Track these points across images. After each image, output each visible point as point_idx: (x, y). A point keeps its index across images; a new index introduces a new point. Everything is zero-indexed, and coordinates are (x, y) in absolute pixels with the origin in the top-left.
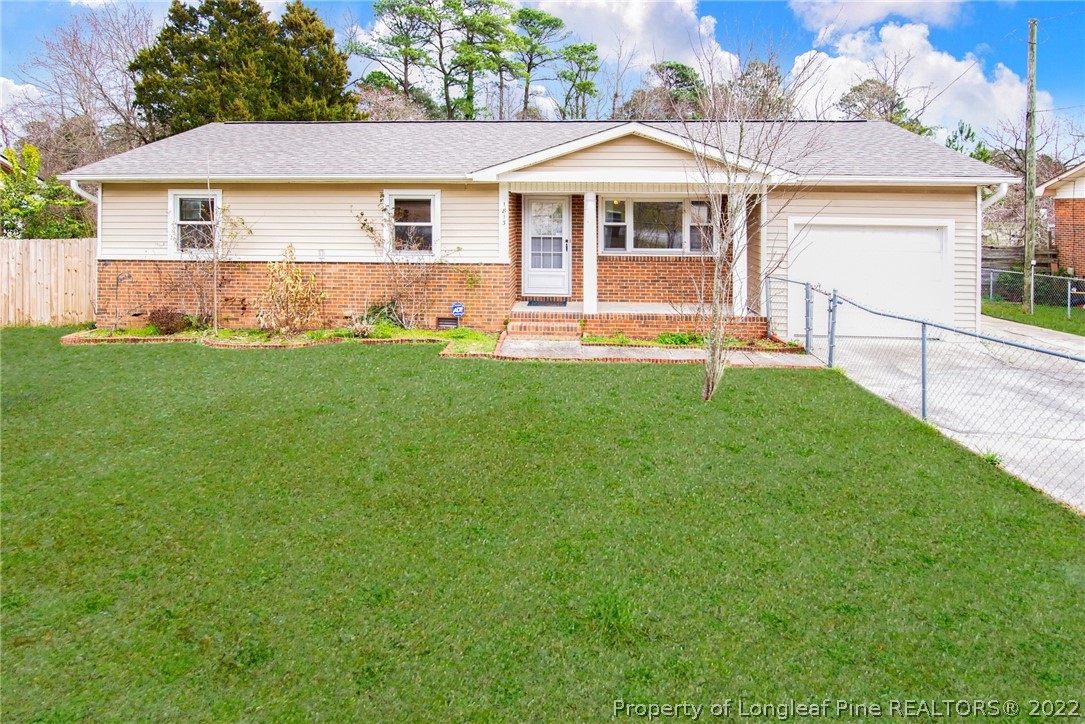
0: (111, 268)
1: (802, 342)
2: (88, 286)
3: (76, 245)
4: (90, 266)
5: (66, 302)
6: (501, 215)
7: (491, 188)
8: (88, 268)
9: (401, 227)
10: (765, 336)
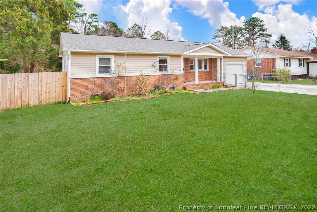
0: (76, 81)
1: (234, 85)
2: (55, 89)
3: (50, 74)
4: (56, 82)
5: (45, 95)
6: (182, 62)
7: (179, 56)
8: (55, 82)
9: (161, 66)
10: (224, 85)
